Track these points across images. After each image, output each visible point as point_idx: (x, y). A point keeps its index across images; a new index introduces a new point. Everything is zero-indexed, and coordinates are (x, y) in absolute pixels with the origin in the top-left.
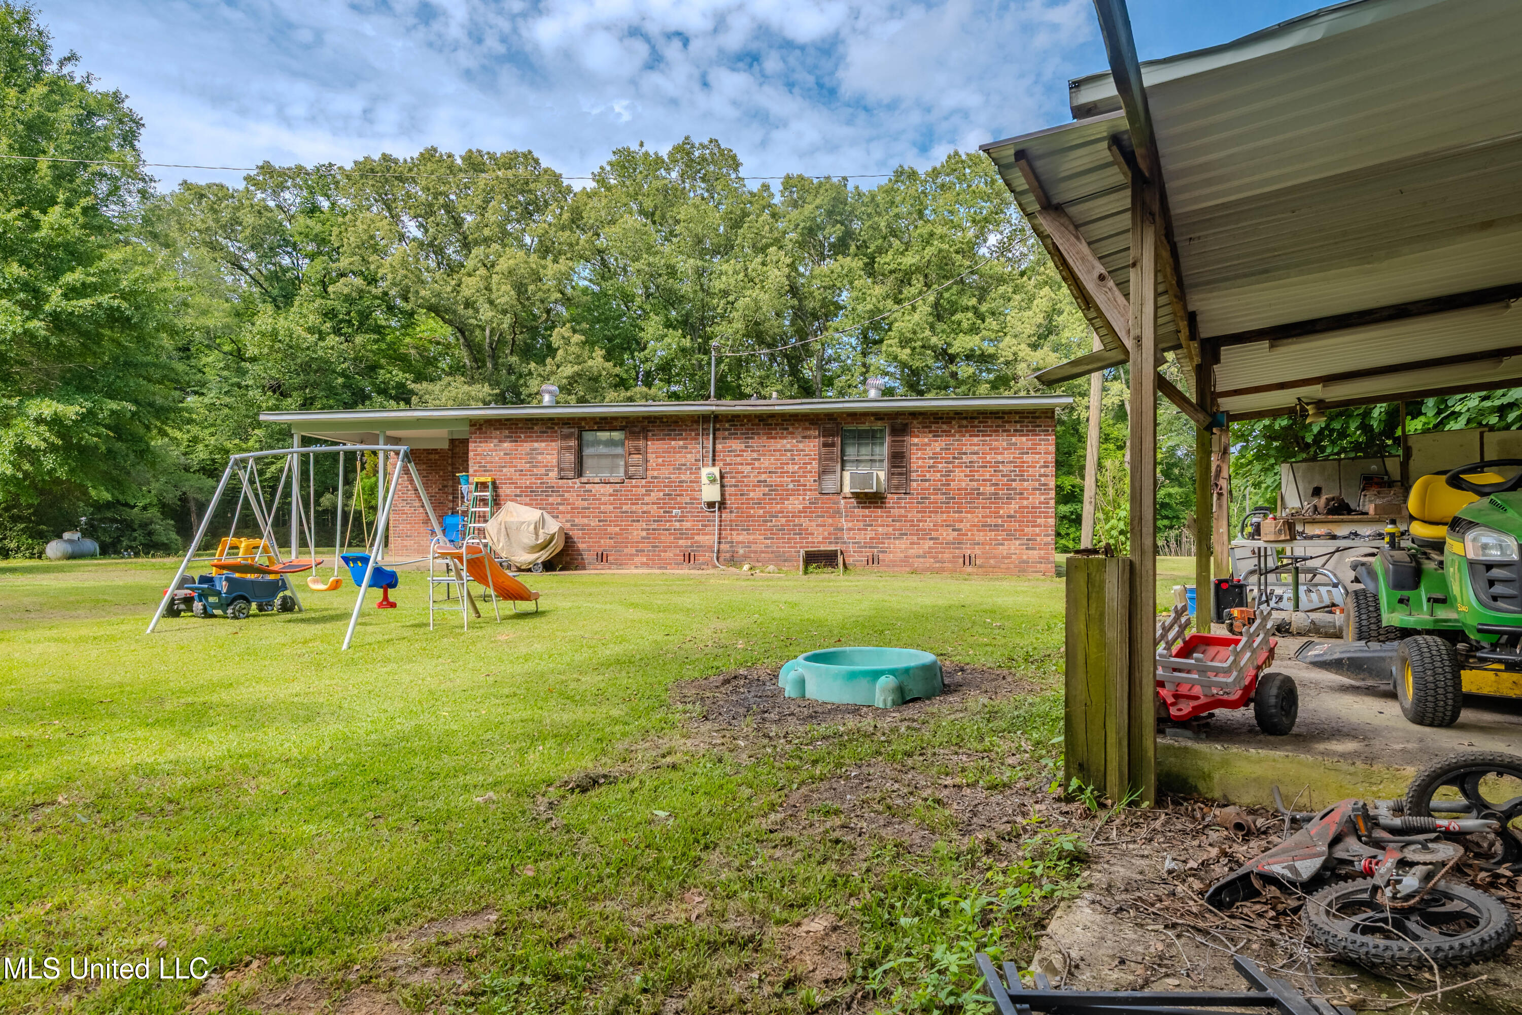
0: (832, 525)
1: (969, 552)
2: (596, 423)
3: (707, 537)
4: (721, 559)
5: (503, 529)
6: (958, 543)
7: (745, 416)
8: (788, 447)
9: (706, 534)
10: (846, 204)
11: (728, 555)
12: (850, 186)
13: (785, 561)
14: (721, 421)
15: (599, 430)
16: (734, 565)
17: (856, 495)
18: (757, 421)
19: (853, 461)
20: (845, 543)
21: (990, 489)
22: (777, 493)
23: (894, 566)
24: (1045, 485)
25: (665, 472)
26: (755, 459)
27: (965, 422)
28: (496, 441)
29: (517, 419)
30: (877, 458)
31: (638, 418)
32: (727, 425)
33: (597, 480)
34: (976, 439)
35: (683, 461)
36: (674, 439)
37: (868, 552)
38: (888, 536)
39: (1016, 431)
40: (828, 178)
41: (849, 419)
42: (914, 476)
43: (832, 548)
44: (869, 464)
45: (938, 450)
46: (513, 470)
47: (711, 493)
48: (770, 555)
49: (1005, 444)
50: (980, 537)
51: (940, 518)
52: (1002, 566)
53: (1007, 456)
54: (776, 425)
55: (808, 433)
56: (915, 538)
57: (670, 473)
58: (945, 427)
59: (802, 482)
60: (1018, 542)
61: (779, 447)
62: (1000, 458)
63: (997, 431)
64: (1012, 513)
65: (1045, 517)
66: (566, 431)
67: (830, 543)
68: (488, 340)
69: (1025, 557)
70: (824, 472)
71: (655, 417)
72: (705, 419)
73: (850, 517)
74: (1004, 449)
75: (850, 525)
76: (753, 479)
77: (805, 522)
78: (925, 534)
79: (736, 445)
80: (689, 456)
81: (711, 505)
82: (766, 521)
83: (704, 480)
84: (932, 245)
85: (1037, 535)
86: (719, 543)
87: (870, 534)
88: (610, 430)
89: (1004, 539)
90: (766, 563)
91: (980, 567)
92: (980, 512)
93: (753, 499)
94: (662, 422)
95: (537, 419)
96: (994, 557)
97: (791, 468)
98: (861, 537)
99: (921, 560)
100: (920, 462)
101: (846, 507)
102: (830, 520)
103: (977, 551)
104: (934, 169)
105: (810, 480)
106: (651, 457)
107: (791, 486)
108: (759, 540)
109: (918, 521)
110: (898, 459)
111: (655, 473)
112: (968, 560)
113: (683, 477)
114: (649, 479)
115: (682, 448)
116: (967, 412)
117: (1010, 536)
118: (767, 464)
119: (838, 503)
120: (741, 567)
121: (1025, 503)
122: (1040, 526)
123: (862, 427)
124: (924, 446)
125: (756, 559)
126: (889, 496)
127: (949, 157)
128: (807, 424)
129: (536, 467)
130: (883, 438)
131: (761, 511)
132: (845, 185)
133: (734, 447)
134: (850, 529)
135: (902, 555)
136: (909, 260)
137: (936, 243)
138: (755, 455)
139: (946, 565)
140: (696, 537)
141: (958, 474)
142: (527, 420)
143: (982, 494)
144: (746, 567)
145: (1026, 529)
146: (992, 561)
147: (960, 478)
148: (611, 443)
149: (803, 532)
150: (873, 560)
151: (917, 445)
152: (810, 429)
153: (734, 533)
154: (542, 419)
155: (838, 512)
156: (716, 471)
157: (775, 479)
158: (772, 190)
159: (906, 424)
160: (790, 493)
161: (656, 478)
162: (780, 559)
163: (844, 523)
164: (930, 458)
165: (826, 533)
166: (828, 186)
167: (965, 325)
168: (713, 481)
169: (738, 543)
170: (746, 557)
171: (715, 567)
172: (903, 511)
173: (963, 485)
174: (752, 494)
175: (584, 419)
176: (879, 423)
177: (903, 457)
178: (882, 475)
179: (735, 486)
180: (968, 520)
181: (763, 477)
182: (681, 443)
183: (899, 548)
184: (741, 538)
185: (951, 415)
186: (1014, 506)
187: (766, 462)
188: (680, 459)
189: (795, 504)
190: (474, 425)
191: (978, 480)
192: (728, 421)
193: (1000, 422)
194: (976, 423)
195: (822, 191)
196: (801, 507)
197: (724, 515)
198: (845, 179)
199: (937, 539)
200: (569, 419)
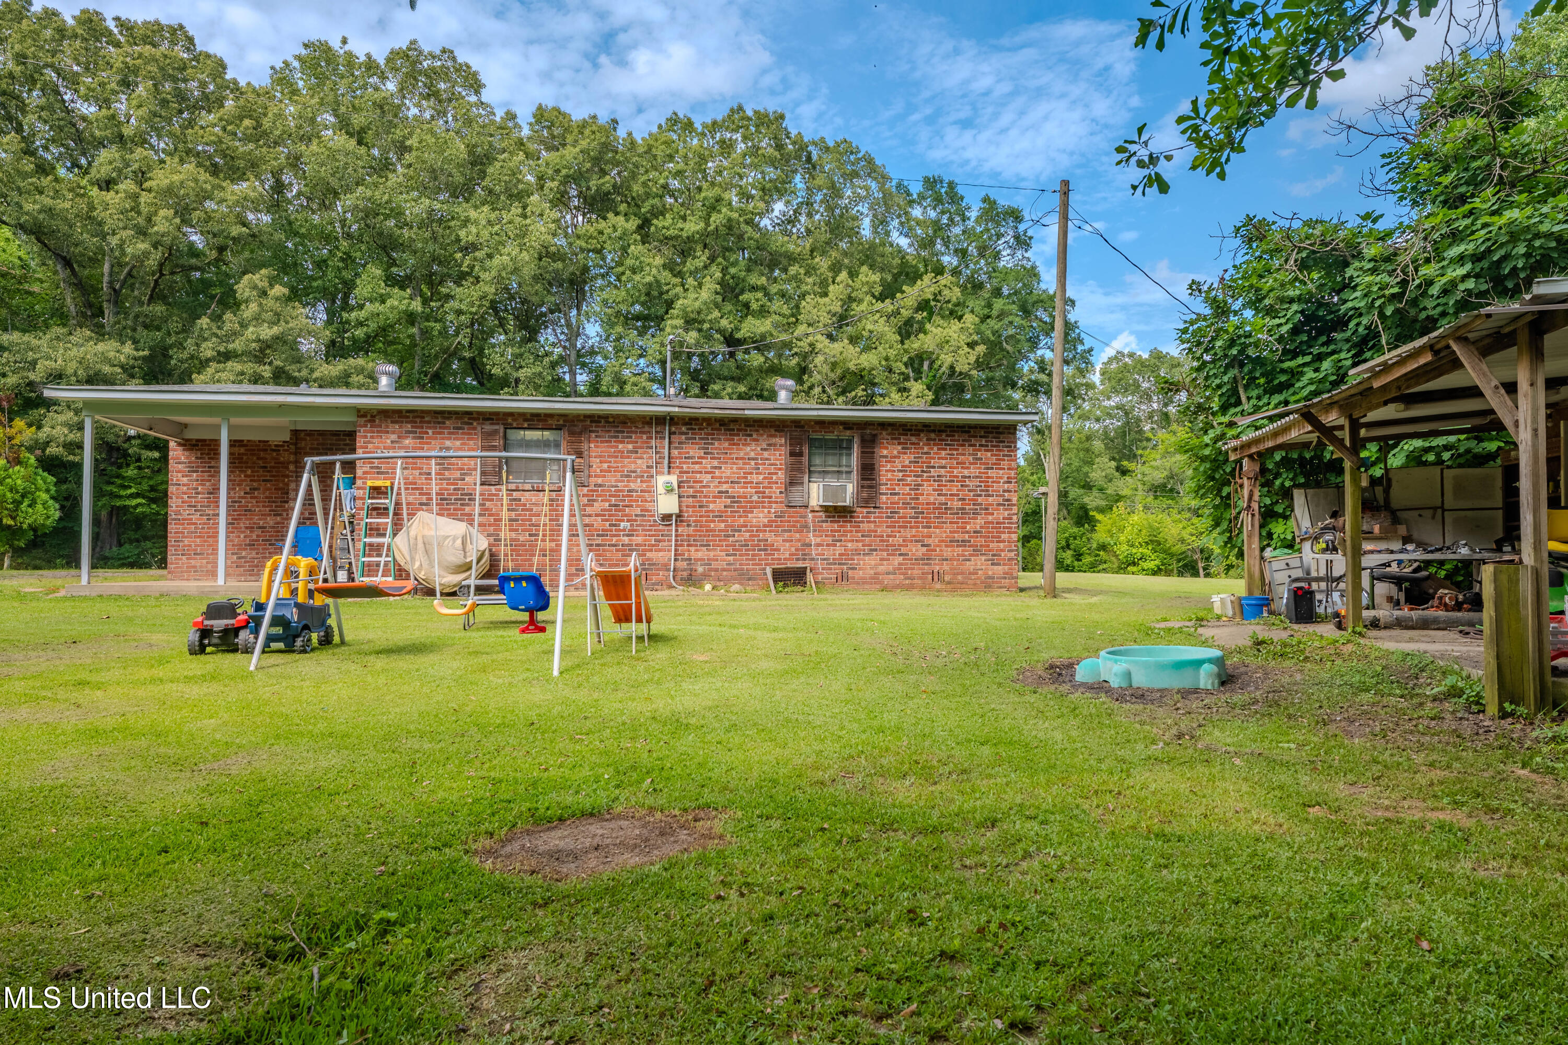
0: (799, 540)
1: (937, 568)
2: (526, 420)
3: (661, 554)
4: (678, 578)
5: (420, 545)
6: (927, 559)
7: (704, 419)
8: (752, 455)
9: (660, 550)
10: (617, 152)
11: (685, 574)
12: (621, 133)
13: (749, 579)
14: (677, 424)
15: (529, 428)
16: (694, 585)
17: (826, 509)
18: (717, 425)
19: (820, 472)
20: (813, 559)
21: (957, 504)
22: (741, 506)
23: (864, 583)
24: (1008, 500)
25: (611, 479)
26: (716, 468)
27: (933, 436)
28: (394, 437)
29: (423, 411)
30: (844, 469)
31: (579, 416)
32: (684, 429)
33: (528, 487)
34: (943, 453)
35: (633, 466)
36: (622, 442)
37: (836, 569)
38: (857, 552)
39: (981, 445)
40: (594, 117)
41: (817, 428)
42: (883, 489)
43: (800, 564)
44: (836, 475)
45: (907, 463)
46: (417, 472)
47: (668, 504)
48: (733, 573)
49: (971, 458)
50: (948, 552)
51: (909, 533)
52: (970, 582)
53: (973, 471)
54: (739, 430)
55: (773, 440)
56: (885, 554)
57: (616, 481)
58: (914, 439)
59: (767, 494)
60: (983, 558)
61: (742, 455)
62: (966, 473)
63: (963, 445)
64: (978, 528)
65: (1009, 533)
66: (488, 427)
67: (798, 559)
68: (106, 279)
69: (990, 573)
70: (793, 482)
71: (599, 417)
72: (660, 421)
73: (818, 531)
74: (971, 464)
75: (818, 540)
76: (713, 489)
77: (771, 537)
78: (895, 550)
79: (695, 451)
80: (639, 461)
81: (667, 517)
82: (729, 536)
83: (661, 489)
84: (719, 212)
85: (1002, 550)
86: (676, 560)
87: (839, 550)
88: (543, 429)
89: (971, 555)
90: (727, 582)
91: (949, 583)
92: (948, 528)
93: (713, 511)
94: (607, 422)
95: (450, 412)
96: (962, 573)
97: (755, 478)
98: (829, 553)
99: (891, 576)
100: (889, 474)
101: (814, 521)
102: (798, 535)
103: (946, 567)
104: (714, 123)
105: (776, 492)
106: (595, 462)
107: (755, 498)
108: (721, 557)
109: (888, 536)
110: (868, 471)
111: (600, 481)
112: (937, 576)
113: (633, 486)
114: (592, 487)
115: (631, 452)
116: (935, 424)
117: (977, 551)
118: (728, 473)
119: (805, 517)
120: (701, 587)
121: (990, 518)
122: (1004, 541)
123: (830, 436)
124: (891, 459)
125: (721, 579)
126: (859, 510)
127: (732, 110)
128: (772, 430)
129: (448, 469)
130: (849, 448)
131: (723, 525)
132: (615, 129)
133: (691, 454)
134: (818, 545)
135: (872, 572)
136: (693, 226)
137: (724, 210)
138: (715, 463)
139: (916, 581)
140: (648, 554)
141: (927, 488)
142: (436, 412)
143: (950, 509)
144: (708, 587)
145: (991, 545)
146: (960, 577)
147: (928, 493)
148: (544, 445)
149: (768, 548)
150: (842, 578)
151: (886, 457)
152: (775, 436)
153: (693, 549)
154: (456, 413)
155: (806, 527)
156: (673, 479)
157: (737, 490)
158: (518, 120)
159: (875, 436)
160: (755, 506)
161: (600, 486)
162: (744, 577)
163: (812, 539)
164: (899, 471)
165: (793, 549)
166: (594, 128)
167: (754, 306)
168: (670, 491)
169: (697, 560)
170: (706, 576)
171: (671, 587)
172: (872, 525)
173: (932, 499)
174: (712, 506)
175: (511, 414)
176: (848, 433)
177: (873, 469)
178: (850, 488)
179: (693, 497)
180: (937, 535)
181: (724, 487)
182: (630, 446)
183: (869, 564)
184: (700, 555)
185: (920, 427)
186: (980, 521)
187: (728, 471)
188: (629, 464)
189: (759, 517)
190: (364, 416)
191: (946, 495)
192: (686, 424)
193: (966, 436)
194: (944, 437)
195: (587, 132)
196: (766, 520)
197: (680, 529)
198: (615, 121)
199: (907, 555)
200: (491, 413)
